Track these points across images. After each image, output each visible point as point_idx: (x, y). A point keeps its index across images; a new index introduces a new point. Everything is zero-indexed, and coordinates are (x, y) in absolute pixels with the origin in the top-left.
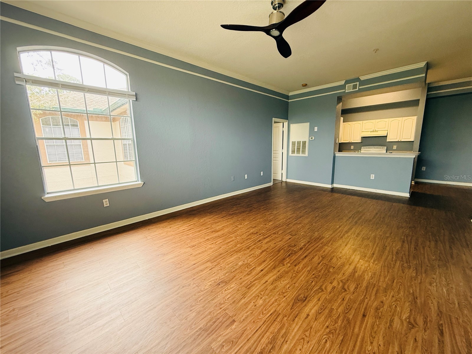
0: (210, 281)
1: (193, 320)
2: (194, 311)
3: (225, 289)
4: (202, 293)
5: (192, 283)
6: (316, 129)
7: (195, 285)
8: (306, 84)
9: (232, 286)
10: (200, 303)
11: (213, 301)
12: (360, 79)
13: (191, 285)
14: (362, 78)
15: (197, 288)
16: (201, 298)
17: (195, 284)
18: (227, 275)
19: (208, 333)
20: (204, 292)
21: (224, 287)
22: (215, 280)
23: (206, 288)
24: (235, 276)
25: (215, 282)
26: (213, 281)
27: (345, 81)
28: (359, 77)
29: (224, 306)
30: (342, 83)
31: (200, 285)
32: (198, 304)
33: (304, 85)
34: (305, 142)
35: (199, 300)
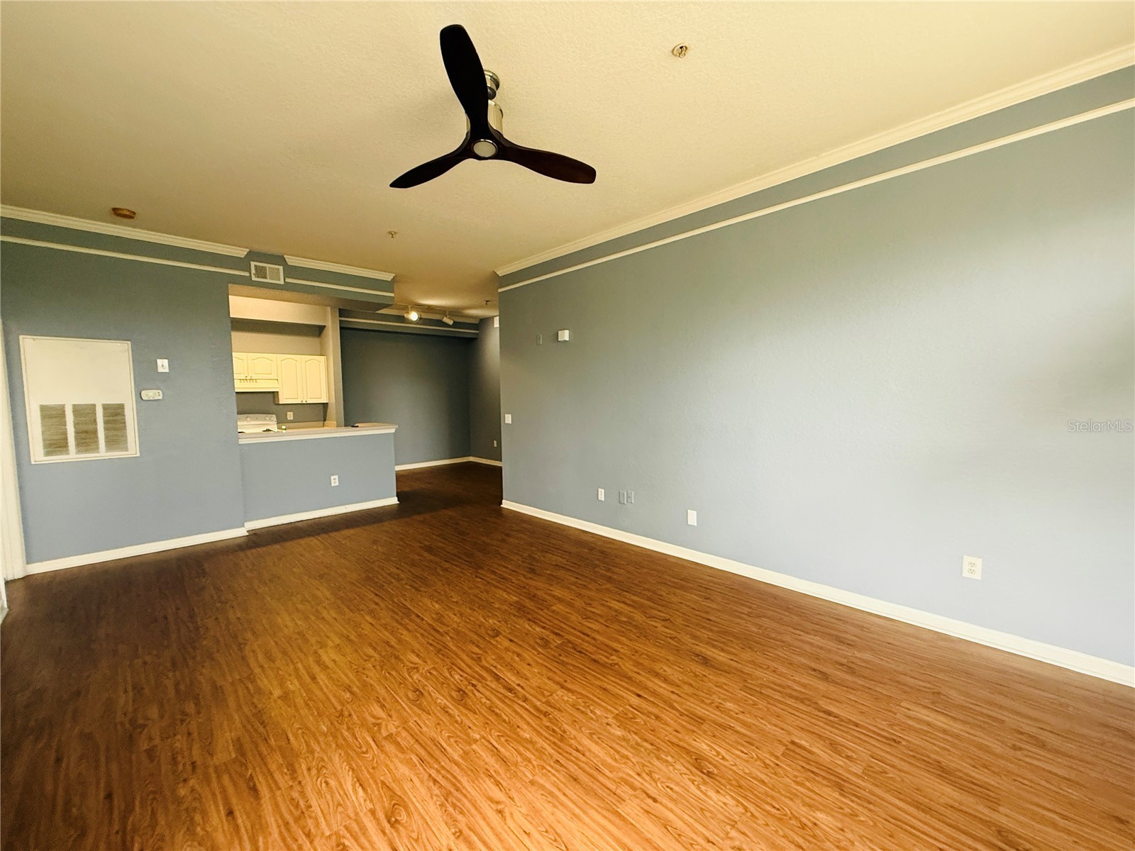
0: (705, 794)
1: (835, 814)
2: (814, 818)
3: (721, 761)
4: (752, 808)
5: (728, 842)
6: (163, 365)
7: (733, 833)
8: (134, 213)
9: (705, 747)
10: (786, 809)
11: (766, 781)
12: (287, 260)
13: (737, 843)
14: (292, 261)
15: (740, 826)
16: (769, 808)
17: (728, 833)
18: (669, 759)
19: (843, 783)
20: (746, 804)
21: (715, 762)
22: (696, 783)
23: (731, 802)
24: (672, 743)
25: (705, 783)
26: (703, 788)
27: (248, 250)
28: (285, 256)
29: (770, 760)
30: (242, 252)
31: (727, 821)
32: (789, 812)
33: (128, 213)
34: (121, 407)
35: (778, 812)
